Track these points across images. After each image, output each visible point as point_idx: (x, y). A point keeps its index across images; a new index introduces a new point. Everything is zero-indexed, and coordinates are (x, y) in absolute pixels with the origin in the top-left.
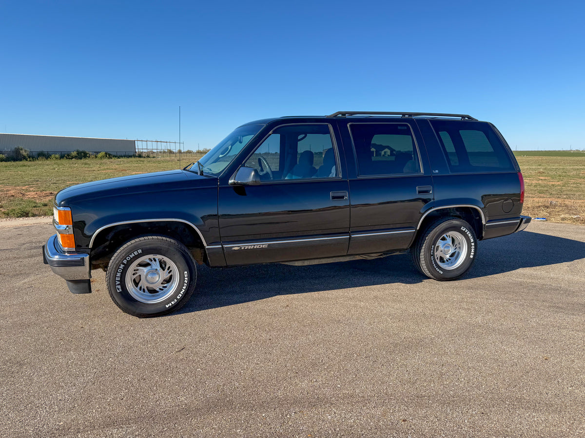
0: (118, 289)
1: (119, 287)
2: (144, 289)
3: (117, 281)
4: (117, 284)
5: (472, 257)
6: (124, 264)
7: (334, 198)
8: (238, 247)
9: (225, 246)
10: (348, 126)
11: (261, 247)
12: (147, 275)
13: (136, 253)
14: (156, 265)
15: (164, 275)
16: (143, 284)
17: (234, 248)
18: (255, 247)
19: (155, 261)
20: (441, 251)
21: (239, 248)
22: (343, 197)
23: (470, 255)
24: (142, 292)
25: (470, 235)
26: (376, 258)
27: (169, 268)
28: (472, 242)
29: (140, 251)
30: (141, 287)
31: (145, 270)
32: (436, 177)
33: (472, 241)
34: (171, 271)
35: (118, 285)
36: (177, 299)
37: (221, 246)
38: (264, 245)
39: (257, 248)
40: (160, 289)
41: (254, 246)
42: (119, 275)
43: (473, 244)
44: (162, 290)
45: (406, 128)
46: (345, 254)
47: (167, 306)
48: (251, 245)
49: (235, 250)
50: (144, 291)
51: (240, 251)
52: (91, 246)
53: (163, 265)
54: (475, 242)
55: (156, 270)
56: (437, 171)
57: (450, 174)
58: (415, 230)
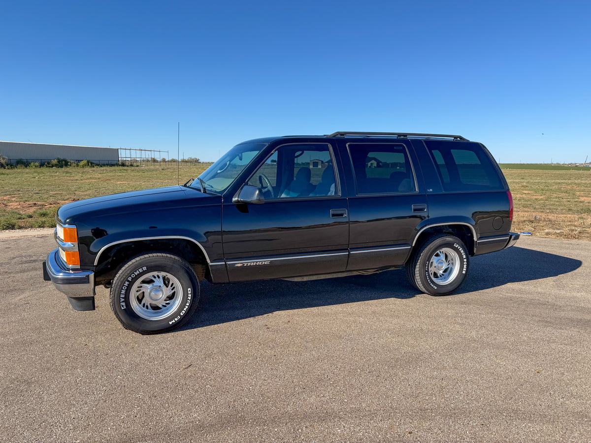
0: (123, 306)
1: (123, 304)
2: (147, 306)
3: (122, 298)
4: (121, 301)
5: (464, 272)
6: (128, 281)
7: (333, 215)
8: (241, 263)
9: (229, 263)
10: (347, 146)
11: (263, 264)
12: (151, 292)
13: (141, 270)
14: (159, 282)
15: (168, 291)
16: (147, 300)
17: (237, 265)
18: (258, 264)
19: (159, 277)
20: (435, 267)
21: (242, 265)
22: (342, 215)
23: (463, 270)
24: (145, 309)
25: (462, 251)
26: (373, 273)
27: (173, 284)
28: (465, 259)
29: (145, 268)
30: (144, 304)
31: (149, 286)
32: (431, 196)
33: (464, 257)
34: (174, 287)
35: (123, 302)
36: (180, 315)
37: (224, 263)
38: (266, 261)
39: (259, 265)
40: (163, 306)
41: (257, 262)
42: (123, 292)
44: (165, 306)
45: (401, 148)
46: (344, 270)
47: (171, 323)
48: (254, 262)
49: (238, 267)
50: (147, 307)
51: (243, 267)
52: (96, 263)
53: (166, 282)
54: (467, 258)
55: (160, 286)
56: (431, 190)
57: (444, 192)
58: (410, 247)
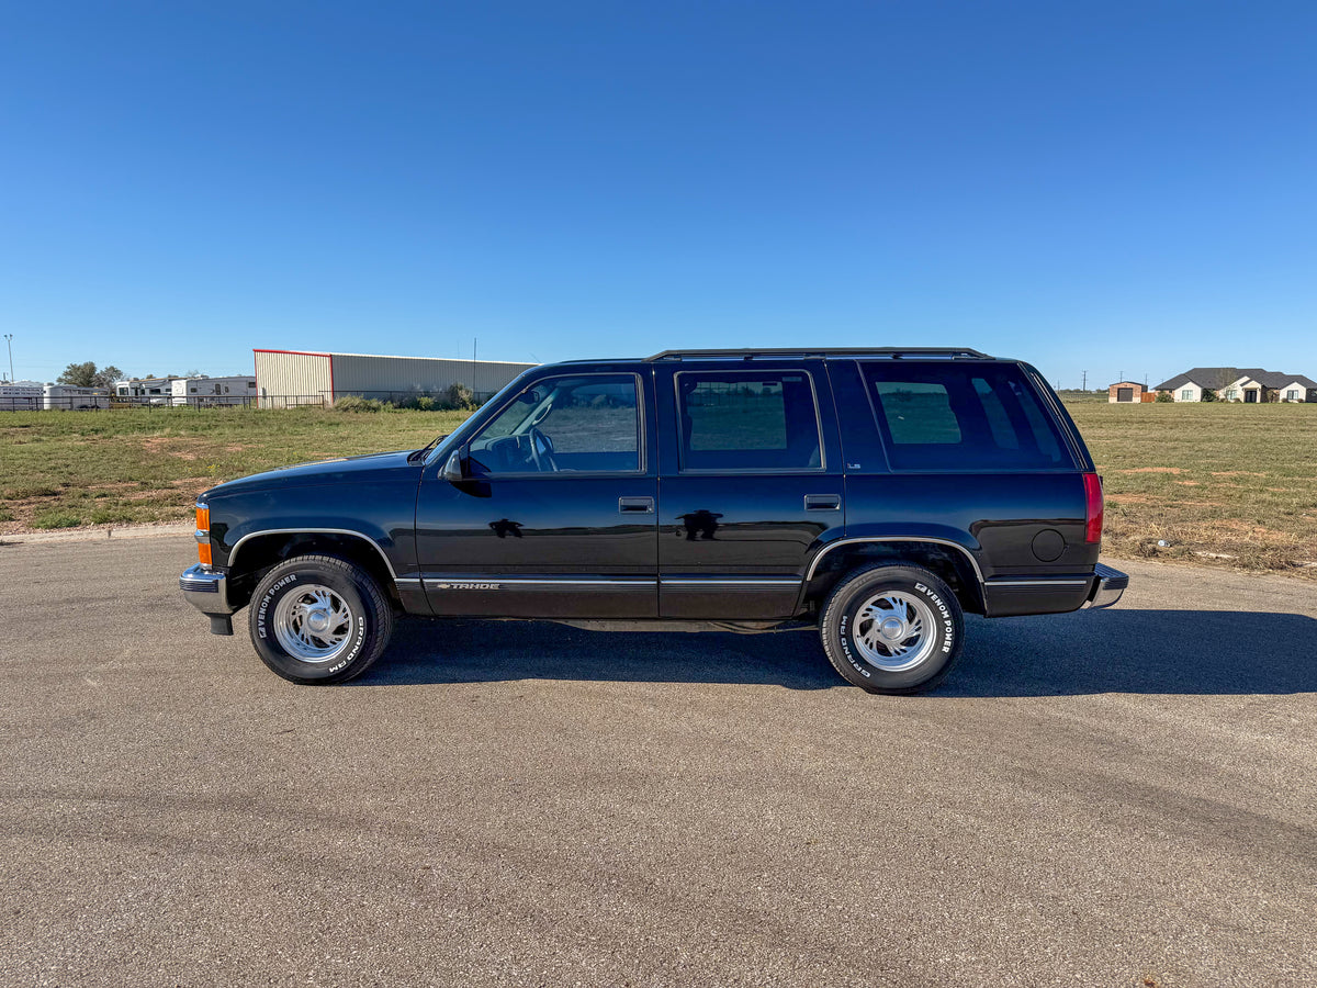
0: (263, 633)
1: (263, 630)
2: (307, 639)
3: (262, 621)
4: (259, 625)
5: (946, 650)
6: (270, 595)
7: (626, 508)
8: (447, 583)
9: (427, 581)
10: (675, 376)
11: (487, 587)
12: (308, 618)
13: (288, 580)
14: (325, 604)
15: (337, 619)
16: (305, 630)
17: (440, 586)
18: (477, 587)
19: (325, 595)
20: (879, 631)
21: (449, 586)
22: (644, 508)
23: (943, 645)
24: (304, 643)
25: (939, 602)
26: (760, 632)
28: (947, 619)
29: (293, 578)
30: (302, 636)
31: (309, 608)
32: (855, 479)
33: (946, 615)
35: (263, 627)
36: (347, 660)
37: (418, 580)
38: (492, 584)
39: (479, 589)
40: (330, 641)
41: (475, 584)
42: (263, 611)
43: (948, 623)
44: (332, 643)
45: (800, 379)
46: (656, 615)
47: (331, 670)
48: (472, 584)
49: (442, 589)
50: (308, 642)
51: (450, 591)
52: (230, 563)
53: (335, 605)
54: (955, 617)
55: (325, 610)
56: (858, 466)
57: (892, 472)
58: (800, 582)
